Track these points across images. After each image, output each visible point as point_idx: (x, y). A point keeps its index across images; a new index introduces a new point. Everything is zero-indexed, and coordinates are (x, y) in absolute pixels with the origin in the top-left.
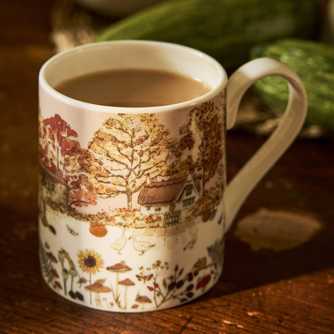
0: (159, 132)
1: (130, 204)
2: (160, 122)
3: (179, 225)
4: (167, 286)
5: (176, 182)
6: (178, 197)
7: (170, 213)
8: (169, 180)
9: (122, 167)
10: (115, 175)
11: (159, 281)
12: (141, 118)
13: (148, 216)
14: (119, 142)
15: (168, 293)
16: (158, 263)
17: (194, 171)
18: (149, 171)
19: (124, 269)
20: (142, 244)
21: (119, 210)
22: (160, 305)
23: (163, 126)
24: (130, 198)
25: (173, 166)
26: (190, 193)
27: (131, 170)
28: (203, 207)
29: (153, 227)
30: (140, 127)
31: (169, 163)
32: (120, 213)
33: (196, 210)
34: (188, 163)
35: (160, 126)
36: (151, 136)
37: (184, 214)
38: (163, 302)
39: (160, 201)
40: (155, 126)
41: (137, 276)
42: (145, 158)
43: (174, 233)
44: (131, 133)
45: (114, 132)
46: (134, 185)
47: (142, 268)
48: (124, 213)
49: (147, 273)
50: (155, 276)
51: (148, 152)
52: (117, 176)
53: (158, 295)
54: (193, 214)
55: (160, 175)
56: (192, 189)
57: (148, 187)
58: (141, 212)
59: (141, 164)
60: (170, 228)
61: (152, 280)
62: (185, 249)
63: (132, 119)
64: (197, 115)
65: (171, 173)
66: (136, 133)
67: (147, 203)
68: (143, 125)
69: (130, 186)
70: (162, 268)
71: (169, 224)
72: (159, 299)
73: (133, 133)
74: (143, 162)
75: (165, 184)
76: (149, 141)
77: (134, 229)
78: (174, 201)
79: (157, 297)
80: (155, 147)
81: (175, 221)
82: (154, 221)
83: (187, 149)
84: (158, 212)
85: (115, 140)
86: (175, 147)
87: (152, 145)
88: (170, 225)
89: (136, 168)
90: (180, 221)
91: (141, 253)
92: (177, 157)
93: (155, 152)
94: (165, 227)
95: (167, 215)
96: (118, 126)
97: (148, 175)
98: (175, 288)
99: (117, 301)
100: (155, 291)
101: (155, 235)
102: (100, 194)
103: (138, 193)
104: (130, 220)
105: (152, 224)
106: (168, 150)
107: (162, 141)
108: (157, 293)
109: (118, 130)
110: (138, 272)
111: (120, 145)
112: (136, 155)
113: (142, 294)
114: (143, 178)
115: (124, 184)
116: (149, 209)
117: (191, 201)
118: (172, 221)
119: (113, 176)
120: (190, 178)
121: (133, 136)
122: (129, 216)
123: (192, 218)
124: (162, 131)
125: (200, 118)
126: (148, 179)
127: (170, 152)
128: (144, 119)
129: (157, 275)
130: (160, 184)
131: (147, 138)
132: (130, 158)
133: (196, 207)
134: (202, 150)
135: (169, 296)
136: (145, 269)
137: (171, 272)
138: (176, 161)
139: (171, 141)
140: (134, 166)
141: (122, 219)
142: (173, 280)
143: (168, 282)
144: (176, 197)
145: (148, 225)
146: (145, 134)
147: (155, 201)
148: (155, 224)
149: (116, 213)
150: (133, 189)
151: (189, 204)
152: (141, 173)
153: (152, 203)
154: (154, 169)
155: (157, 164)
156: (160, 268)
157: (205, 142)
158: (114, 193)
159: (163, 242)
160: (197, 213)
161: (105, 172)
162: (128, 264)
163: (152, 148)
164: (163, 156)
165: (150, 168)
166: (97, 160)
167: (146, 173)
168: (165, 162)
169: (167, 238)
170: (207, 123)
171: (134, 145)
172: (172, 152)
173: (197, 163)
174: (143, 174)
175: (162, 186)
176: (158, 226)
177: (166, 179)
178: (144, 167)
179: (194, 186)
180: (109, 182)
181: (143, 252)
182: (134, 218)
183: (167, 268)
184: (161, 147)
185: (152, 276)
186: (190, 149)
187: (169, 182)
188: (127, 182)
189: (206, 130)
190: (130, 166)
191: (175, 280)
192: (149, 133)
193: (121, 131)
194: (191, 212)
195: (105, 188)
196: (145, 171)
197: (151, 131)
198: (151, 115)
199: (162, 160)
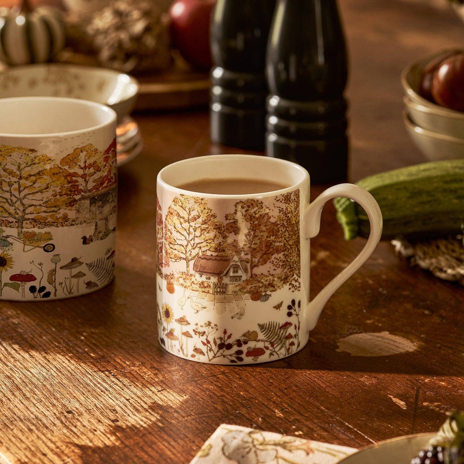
0: (208, 214)
1: (188, 269)
2: (209, 206)
3: (226, 296)
4: (217, 345)
5: (223, 259)
6: (225, 272)
7: (218, 284)
8: (217, 256)
9: (183, 238)
10: (179, 244)
11: (211, 339)
12: (195, 200)
13: (201, 282)
14: (181, 217)
15: (218, 351)
16: (209, 324)
17: (240, 254)
18: (201, 245)
19: (185, 323)
20: (197, 304)
21: (182, 273)
22: (212, 359)
23: (211, 210)
24: (188, 264)
25: (220, 245)
26: (237, 272)
27: (189, 242)
28: (252, 287)
29: (204, 292)
30: (194, 208)
31: (216, 241)
32: (182, 276)
33: (243, 288)
34: (233, 246)
35: (209, 209)
36: (202, 217)
37: (231, 288)
38: (214, 357)
39: (209, 271)
40: (205, 209)
41: (194, 331)
42: (198, 233)
43: (222, 302)
44: (188, 211)
45: (178, 208)
46: (191, 254)
47: (197, 324)
48: (184, 276)
49: (201, 330)
50: (207, 333)
51: (200, 229)
52: (180, 245)
53: (210, 350)
54: (240, 290)
55: (209, 250)
56: (239, 268)
57: (200, 258)
58: (196, 278)
59: (195, 238)
60: (218, 296)
61: (205, 337)
62: (232, 318)
63: (189, 200)
64: (243, 207)
65: (218, 251)
66: (191, 212)
67: (200, 271)
68: (196, 206)
69: (188, 255)
70: (212, 328)
71: (217, 292)
72: (211, 354)
73: (190, 211)
74: (197, 237)
75: (213, 258)
76: (200, 220)
77: (191, 291)
78: (222, 275)
79: (209, 351)
80: (205, 226)
81: (223, 291)
82: (205, 287)
83: (233, 233)
84: (208, 280)
85: (178, 215)
86: (222, 230)
87: (203, 224)
88: (219, 294)
89: (191, 240)
90: (227, 293)
91: (196, 312)
92: (223, 238)
93: (205, 230)
94: (214, 295)
95: (215, 285)
96: (180, 204)
97: (200, 248)
98: (225, 349)
99: (181, 348)
100: (207, 346)
101: (206, 299)
102: (171, 258)
103: (193, 261)
104: (188, 283)
105: (203, 289)
106: (215, 231)
107: (210, 222)
108: (209, 348)
109: (180, 207)
110: (194, 327)
111: (182, 220)
112: (191, 230)
113: (198, 347)
114: (197, 250)
115: (184, 252)
116: (201, 276)
117: (238, 278)
118: (220, 291)
119: (178, 244)
120: (236, 258)
121: (189, 214)
122: (188, 279)
123: (239, 293)
124: (211, 214)
125: (246, 211)
126: (200, 252)
127: (217, 233)
128: (196, 202)
129: (209, 334)
130: (209, 258)
131: (199, 217)
132: (188, 231)
133: (244, 284)
134: (249, 239)
135: (219, 354)
136: (199, 325)
137: (220, 334)
138: (222, 241)
139: (218, 224)
140: (190, 239)
141: (183, 280)
142: (223, 342)
143: (218, 342)
144: (223, 272)
145: (200, 289)
146: (198, 214)
147: (206, 271)
148: (206, 290)
149: (180, 275)
150: (190, 258)
151: (236, 280)
152: (195, 245)
153: (203, 272)
154: (205, 244)
155: (207, 240)
156: (210, 327)
157: (252, 233)
158: (179, 258)
159: (212, 306)
160: (245, 290)
161: (173, 240)
162: (188, 319)
163: (203, 226)
164: (212, 234)
165: (202, 243)
166: (169, 230)
167: (199, 246)
168: (213, 240)
169: (216, 304)
170: (254, 217)
171: (190, 221)
172: (219, 233)
173: (243, 248)
174: (196, 246)
175: (211, 259)
176: (208, 292)
177: (214, 254)
178: (197, 240)
179: (241, 267)
180: (175, 249)
181: (197, 311)
182: (191, 281)
183: (217, 330)
184: (210, 227)
185: (204, 332)
186: (235, 235)
187: (217, 258)
188: (186, 251)
189: (254, 222)
190: (188, 238)
191: (225, 342)
192: (200, 214)
193: (182, 208)
194: (238, 288)
195: (174, 254)
196: (198, 244)
197: (202, 212)
198: (202, 199)
199: (210, 238)
